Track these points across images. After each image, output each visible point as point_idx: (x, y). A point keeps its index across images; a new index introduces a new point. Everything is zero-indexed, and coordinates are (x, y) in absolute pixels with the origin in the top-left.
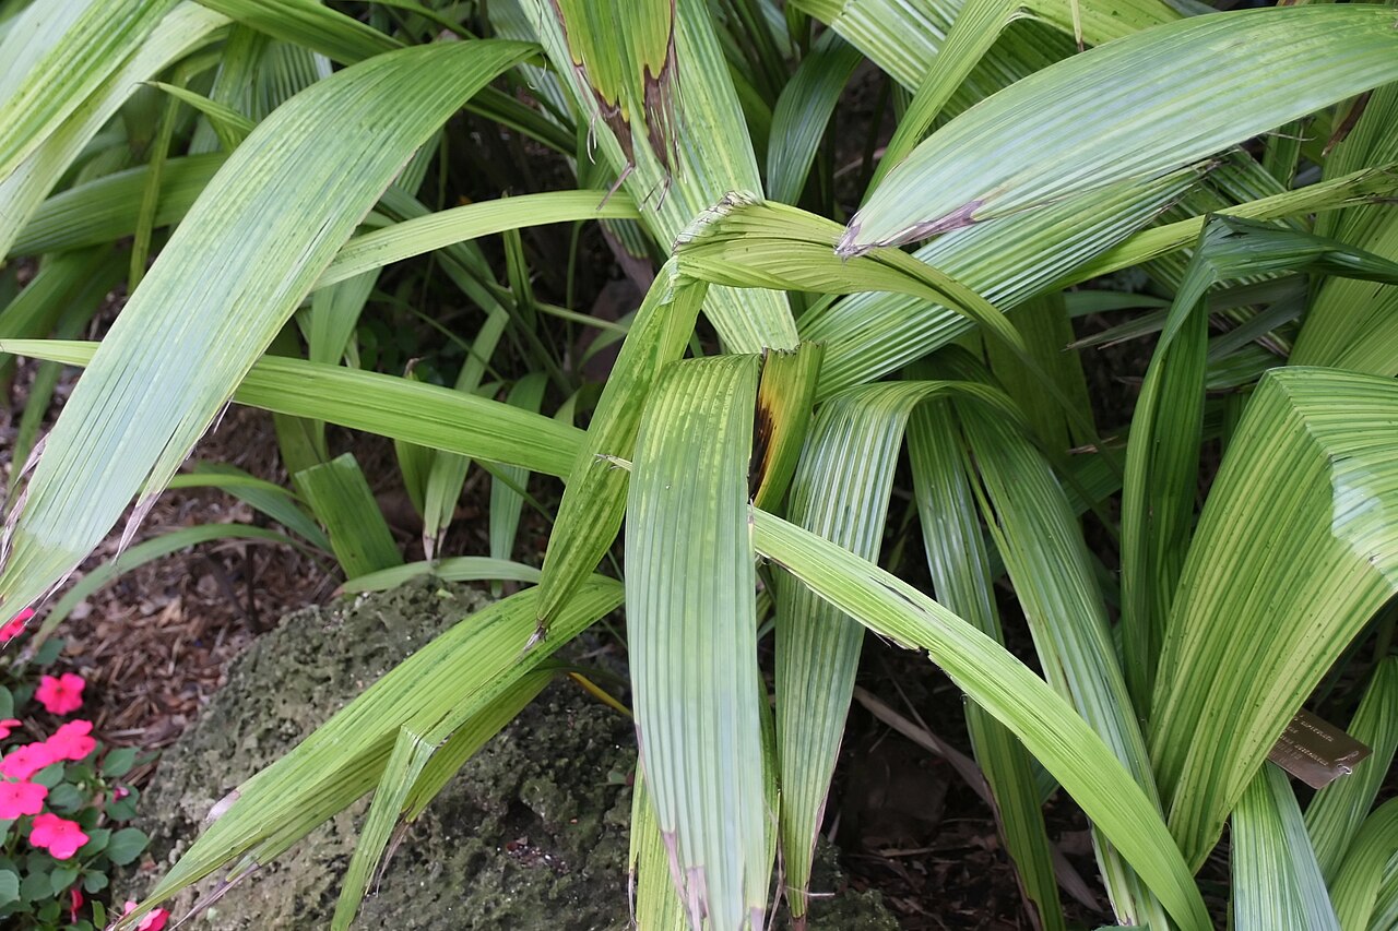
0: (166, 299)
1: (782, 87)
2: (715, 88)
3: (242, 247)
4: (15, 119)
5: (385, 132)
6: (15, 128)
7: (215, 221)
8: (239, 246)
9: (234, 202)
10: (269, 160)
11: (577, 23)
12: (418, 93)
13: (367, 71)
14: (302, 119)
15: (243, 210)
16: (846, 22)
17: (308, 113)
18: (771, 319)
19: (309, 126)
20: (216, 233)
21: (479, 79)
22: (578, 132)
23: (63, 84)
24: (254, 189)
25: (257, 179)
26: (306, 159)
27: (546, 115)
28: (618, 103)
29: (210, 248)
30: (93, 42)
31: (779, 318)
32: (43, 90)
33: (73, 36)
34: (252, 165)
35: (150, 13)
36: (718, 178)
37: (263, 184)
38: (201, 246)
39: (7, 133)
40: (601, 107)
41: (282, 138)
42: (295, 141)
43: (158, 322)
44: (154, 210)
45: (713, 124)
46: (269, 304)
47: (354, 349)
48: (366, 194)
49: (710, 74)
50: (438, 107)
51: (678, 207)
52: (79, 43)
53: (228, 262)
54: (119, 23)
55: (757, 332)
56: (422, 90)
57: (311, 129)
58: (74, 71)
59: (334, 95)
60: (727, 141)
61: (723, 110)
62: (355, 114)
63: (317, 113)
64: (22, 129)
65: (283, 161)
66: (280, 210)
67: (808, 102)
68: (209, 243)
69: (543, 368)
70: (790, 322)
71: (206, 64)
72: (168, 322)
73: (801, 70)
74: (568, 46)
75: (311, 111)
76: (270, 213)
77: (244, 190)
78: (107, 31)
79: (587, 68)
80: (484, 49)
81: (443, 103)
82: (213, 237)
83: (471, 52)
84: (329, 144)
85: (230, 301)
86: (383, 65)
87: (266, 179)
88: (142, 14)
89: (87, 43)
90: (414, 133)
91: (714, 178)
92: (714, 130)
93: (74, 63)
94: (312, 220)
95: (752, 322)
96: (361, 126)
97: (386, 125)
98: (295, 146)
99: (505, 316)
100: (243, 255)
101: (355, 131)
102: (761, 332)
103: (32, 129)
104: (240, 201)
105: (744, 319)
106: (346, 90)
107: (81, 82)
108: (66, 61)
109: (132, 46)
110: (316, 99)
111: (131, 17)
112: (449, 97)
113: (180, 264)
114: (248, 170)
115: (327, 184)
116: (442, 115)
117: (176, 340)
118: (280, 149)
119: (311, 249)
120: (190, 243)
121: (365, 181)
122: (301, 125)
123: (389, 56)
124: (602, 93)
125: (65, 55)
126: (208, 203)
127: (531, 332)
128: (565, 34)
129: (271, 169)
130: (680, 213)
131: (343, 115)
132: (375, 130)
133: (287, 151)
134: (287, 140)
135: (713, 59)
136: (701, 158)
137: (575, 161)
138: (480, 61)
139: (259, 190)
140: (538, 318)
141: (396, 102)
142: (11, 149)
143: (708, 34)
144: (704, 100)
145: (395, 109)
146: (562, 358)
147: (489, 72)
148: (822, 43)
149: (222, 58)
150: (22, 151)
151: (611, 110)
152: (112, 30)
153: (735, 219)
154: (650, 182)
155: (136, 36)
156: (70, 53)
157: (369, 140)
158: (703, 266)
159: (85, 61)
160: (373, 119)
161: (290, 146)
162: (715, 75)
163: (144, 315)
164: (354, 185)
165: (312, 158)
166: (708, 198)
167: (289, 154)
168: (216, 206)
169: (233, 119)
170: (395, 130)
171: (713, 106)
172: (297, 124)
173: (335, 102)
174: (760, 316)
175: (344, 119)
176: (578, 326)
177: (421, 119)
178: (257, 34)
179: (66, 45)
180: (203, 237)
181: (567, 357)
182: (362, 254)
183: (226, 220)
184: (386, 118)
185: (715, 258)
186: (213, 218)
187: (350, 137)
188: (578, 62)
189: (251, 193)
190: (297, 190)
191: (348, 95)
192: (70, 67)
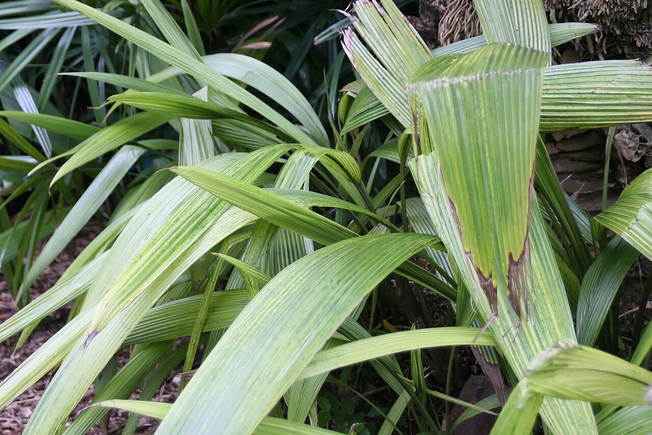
0: (213, 380)
1: (588, 268)
2: (547, 270)
3: (258, 350)
4: (136, 270)
5: (346, 285)
6: (136, 276)
7: (244, 334)
8: (257, 349)
9: (255, 324)
10: (277, 300)
11: (468, 227)
12: (366, 263)
13: (337, 249)
14: (298, 276)
15: (260, 329)
16: (631, 234)
17: (301, 273)
18: (580, 415)
19: (301, 281)
20: (244, 342)
21: (403, 256)
22: (458, 287)
23: (164, 251)
24: (268, 316)
25: (270, 310)
26: (299, 299)
27: (440, 277)
28: (491, 276)
29: (240, 351)
30: (182, 227)
31: (585, 416)
32: (153, 254)
33: (171, 223)
34: (267, 302)
35: (215, 211)
36: (547, 325)
37: (273, 313)
38: (235, 349)
39: (131, 278)
40: (480, 279)
41: (285, 287)
42: (293, 289)
43: (207, 394)
44: (203, 322)
45: (544, 291)
46: (272, 385)
47: (314, 411)
48: (333, 322)
49: (544, 261)
50: (378, 272)
51: (521, 341)
52: (175, 227)
53: (250, 359)
54: (198, 216)
55: (570, 423)
56: (369, 261)
57: (303, 282)
58: (171, 243)
59: (317, 263)
60: (554, 303)
61: (551, 284)
62: (329, 274)
63: (307, 273)
64: (139, 276)
65: (285, 300)
66: (282, 329)
67: (604, 279)
68: (239, 347)
69: (429, 429)
70: (592, 418)
71: (241, 238)
72: (213, 394)
73: (600, 258)
74: (462, 241)
75: (303, 272)
76: (276, 330)
77: (261, 317)
78: (190, 221)
79: (473, 255)
80: (407, 238)
81: (381, 269)
82: (242, 344)
83: (399, 240)
84: (313, 291)
85: (249, 382)
86: (347, 246)
87: (275, 310)
88: (211, 212)
89: (179, 228)
90: (364, 286)
91: (544, 325)
92: (546, 296)
93: (171, 239)
94: (301, 335)
95: (567, 417)
96: (332, 281)
97: (347, 281)
98: (293, 291)
99: (409, 398)
100: (260, 354)
101: (328, 284)
102: (573, 423)
103: (145, 277)
104: (259, 323)
105: (562, 414)
106: (324, 260)
107: (174, 249)
108: (166, 238)
109: (204, 230)
110: (306, 265)
111: (205, 213)
112: (384, 266)
113: (222, 359)
114: (265, 304)
115: (311, 315)
116: (380, 276)
117: (217, 405)
118: (284, 293)
119: (299, 353)
120: (228, 347)
121: (333, 314)
122: (297, 279)
123: (350, 241)
124: (481, 270)
125: (167, 234)
126: (240, 324)
127: (423, 406)
128: (461, 233)
129: (278, 305)
130: (522, 345)
131: (322, 275)
132: (340, 284)
133: (288, 294)
134: (289, 288)
135: (546, 252)
136: (537, 312)
137: (455, 305)
138: (404, 246)
139: (270, 317)
140: (428, 399)
141: (353, 268)
142: (132, 288)
143: (543, 237)
144: (540, 277)
145: (353, 272)
146: (441, 423)
147: (408, 252)
148: (614, 243)
149: (251, 235)
150: (139, 289)
151: (486, 280)
152: (193, 220)
153: (562, 356)
154: (504, 324)
155: (207, 224)
156: (169, 233)
157: (336, 289)
158: (543, 385)
159: (178, 238)
160: (339, 278)
161: (290, 291)
162: (547, 262)
163: (199, 389)
164: (326, 316)
165: (302, 299)
166: (541, 336)
167: (289, 296)
168: (245, 325)
169: (258, 275)
170: (352, 284)
171: (545, 281)
172: (295, 279)
173: (318, 267)
174: (572, 414)
175: (322, 277)
176: (452, 405)
177: (368, 278)
178: (272, 225)
179: (167, 228)
180: (236, 343)
181: (444, 422)
182: (328, 359)
183: (250, 334)
184: (347, 277)
185: (549, 380)
186: (242, 333)
187: (325, 287)
188: (468, 251)
189: (266, 318)
190: (293, 317)
191: (325, 263)
192: (169, 241)
